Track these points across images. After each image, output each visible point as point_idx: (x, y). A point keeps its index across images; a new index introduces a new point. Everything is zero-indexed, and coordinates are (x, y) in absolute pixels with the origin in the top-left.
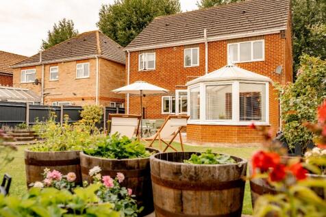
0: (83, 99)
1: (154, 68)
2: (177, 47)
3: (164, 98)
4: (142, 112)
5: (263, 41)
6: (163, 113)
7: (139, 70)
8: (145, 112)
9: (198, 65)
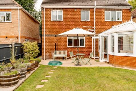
0: (7, 37)
1: (62, 20)
2: (77, 9)
3: (68, 38)
4: (55, 46)
5: (122, 11)
6: (68, 46)
7: (52, 20)
8: (57, 46)
9: (89, 20)
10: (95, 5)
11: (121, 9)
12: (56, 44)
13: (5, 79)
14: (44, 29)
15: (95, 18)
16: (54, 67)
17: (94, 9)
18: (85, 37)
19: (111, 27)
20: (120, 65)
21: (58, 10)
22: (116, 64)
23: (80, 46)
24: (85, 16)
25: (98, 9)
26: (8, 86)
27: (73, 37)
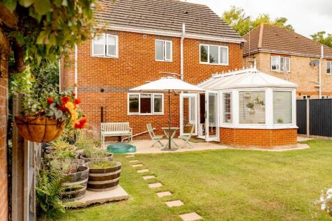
1: (117, 56)
2: (147, 35)
3: (130, 95)
4: (100, 113)
5: (227, 47)
6: (129, 113)
7: (93, 55)
8: (104, 113)
9: (171, 60)
10: (184, 30)
11: (227, 43)
12: (102, 108)
13: (107, 174)
14: (76, 74)
15: (182, 57)
16: (127, 155)
17: (180, 38)
18: (163, 94)
19: (210, 76)
20: (244, 144)
21: (108, 35)
22: (236, 144)
23: (153, 113)
24: (164, 51)
25: (188, 39)
26: (110, 188)
27: (139, 94)
